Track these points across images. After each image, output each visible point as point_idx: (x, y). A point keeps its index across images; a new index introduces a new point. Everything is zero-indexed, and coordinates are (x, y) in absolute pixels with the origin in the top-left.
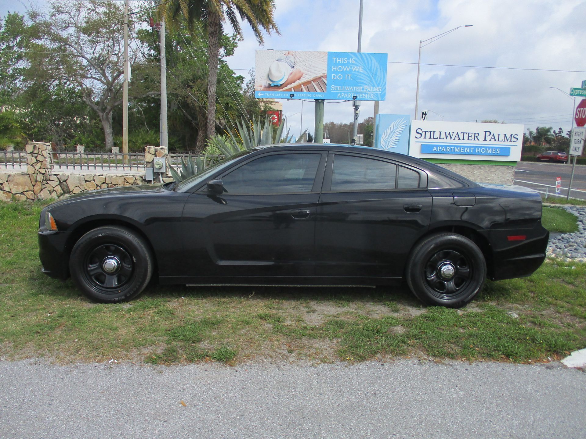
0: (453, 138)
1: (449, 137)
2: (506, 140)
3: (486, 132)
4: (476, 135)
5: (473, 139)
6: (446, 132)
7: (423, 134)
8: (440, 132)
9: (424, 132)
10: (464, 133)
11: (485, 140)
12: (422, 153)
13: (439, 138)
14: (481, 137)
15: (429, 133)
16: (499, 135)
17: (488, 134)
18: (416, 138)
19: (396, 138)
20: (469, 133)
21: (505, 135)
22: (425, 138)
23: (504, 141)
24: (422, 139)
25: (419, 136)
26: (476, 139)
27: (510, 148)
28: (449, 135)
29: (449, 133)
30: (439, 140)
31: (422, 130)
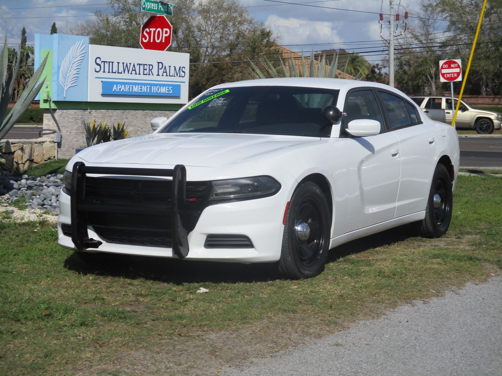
0: (130, 72)
1: (126, 70)
2: (176, 75)
3: (159, 63)
4: (151, 67)
5: (148, 74)
6: (123, 63)
7: (102, 65)
8: (118, 63)
9: (103, 63)
10: (140, 64)
11: (158, 75)
12: (103, 95)
13: (117, 72)
14: (155, 71)
15: (108, 63)
16: (170, 67)
17: (160, 65)
18: (96, 71)
19: (75, 72)
20: (144, 65)
21: (175, 67)
22: (104, 72)
23: (175, 76)
24: (101, 74)
25: (98, 68)
26: (151, 73)
27: (180, 86)
28: (126, 68)
29: (127, 66)
30: (117, 75)
31: (101, 60)
